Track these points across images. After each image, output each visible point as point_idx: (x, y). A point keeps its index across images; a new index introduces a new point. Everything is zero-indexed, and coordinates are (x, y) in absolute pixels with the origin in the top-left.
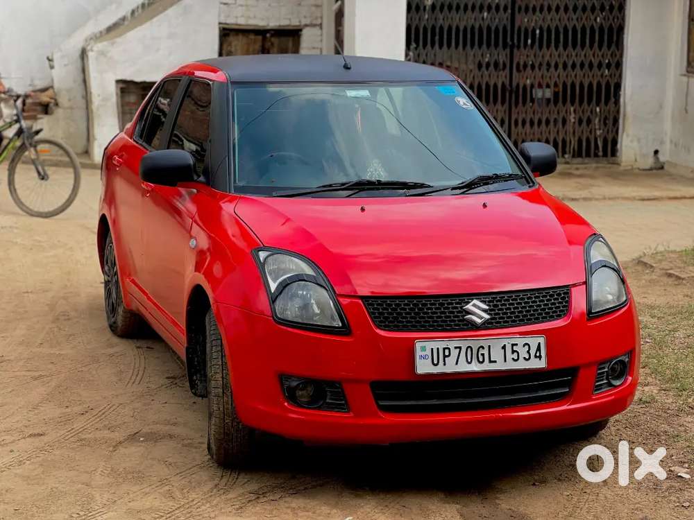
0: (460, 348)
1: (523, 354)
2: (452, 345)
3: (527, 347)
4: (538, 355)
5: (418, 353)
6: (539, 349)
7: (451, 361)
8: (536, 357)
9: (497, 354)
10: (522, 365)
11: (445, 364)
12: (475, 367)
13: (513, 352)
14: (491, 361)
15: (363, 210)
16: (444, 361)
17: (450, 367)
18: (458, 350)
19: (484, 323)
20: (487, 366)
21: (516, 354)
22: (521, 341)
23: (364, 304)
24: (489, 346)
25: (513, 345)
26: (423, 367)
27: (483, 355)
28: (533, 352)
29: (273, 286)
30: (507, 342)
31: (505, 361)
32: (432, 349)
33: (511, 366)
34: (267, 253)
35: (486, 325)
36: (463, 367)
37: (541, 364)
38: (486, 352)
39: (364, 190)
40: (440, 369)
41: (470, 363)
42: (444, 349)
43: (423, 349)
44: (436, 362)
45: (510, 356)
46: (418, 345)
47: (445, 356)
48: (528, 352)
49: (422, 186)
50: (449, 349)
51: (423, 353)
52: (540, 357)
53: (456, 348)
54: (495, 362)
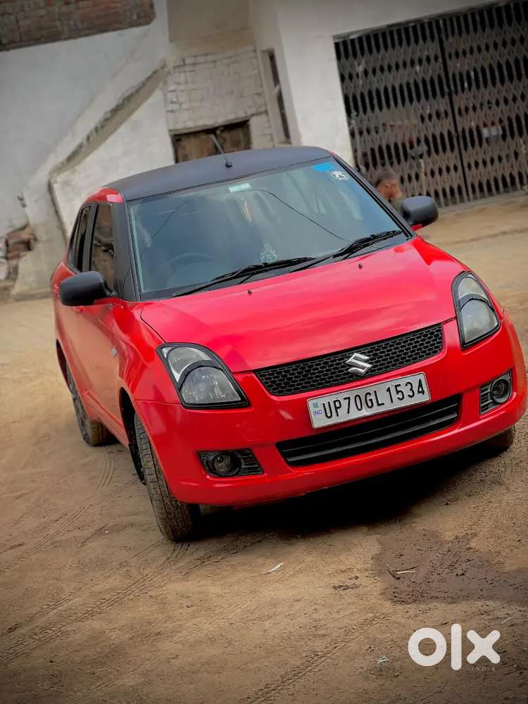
0: (349, 398)
1: (407, 391)
2: (341, 396)
3: (409, 385)
4: (420, 390)
5: (312, 409)
6: (420, 385)
7: (342, 411)
8: (419, 392)
9: (383, 397)
10: (408, 402)
11: (338, 415)
12: (366, 412)
13: (398, 392)
14: (379, 405)
15: (250, 293)
16: (337, 412)
17: (343, 416)
18: (348, 400)
19: (367, 372)
20: (376, 410)
21: (400, 394)
22: (403, 381)
23: (257, 377)
24: (375, 391)
25: (396, 386)
26: (319, 421)
27: (371, 400)
28: (416, 389)
29: (177, 376)
30: (391, 384)
31: (392, 402)
32: (324, 404)
33: (398, 405)
34: (170, 348)
35: (370, 374)
36: (355, 414)
37: (425, 398)
38: (373, 397)
39: (254, 274)
40: (335, 420)
41: (360, 410)
42: (335, 402)
43: (316, 406)
44: (329, 415)
45: (395, 396)
46: (311, 403)
47: (336, 408)
48: (411, 389)
49: (305, 260)
50: (339, 401)
51: (317, 409)
52: (423, 392)
53: (345, 399)
54: (383, 404)
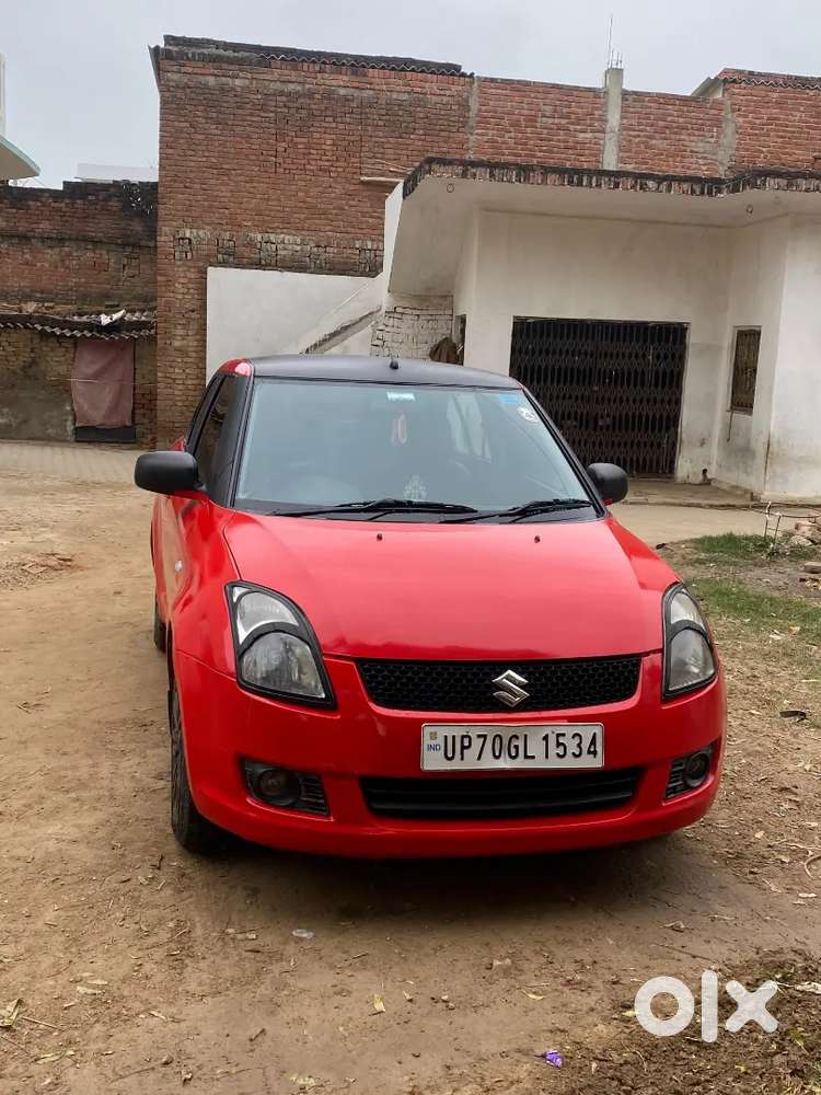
0: (485, 737)
1: (572, 747)
2: (474, 732)
3: (577, 738)
4: (592, 749)
5: (426, 741)
6: (593, 742)
7: (471, 754)
8: (589, 752)
9: (536, 747)
10: (569, 763)
11: (462, 759)
12: (504, 764)
13: (559, 744)
14: (526, 757)
15: (380, 538)
16: (462, 753)
17: (470, 762)
18: (482, 740)
19: (520, 703)
20: (520, 764)
21: (562, 748)
22: (569, 730)
23: (358, 670)
24: (526, 736)
25: (558, 735)
26: (433, 761)
27: (517, 747)
28: (585, 745)
29: (243, 635)
30: (550, 730)
31: (547, 757)
32: (446, 737)
33: (555, 764)
34: (244, 590)
35: (524, 706)
36: (489, 763)
37: (597, 762)
38: (520, 743)
39: (390, 512)
40: (456, 765)
41: (497, 757)
42: (463, 737)
43: (433, 736)
44: (450, 755)
45: (553, 750)
46: (427, 731)
47: (463, 748)
48: (579, 745)
49: (463, 510)
50: (469, 737)
51: (433, 742)
52: (595, 753)
53: (479, 736)
54: (533, 757)
